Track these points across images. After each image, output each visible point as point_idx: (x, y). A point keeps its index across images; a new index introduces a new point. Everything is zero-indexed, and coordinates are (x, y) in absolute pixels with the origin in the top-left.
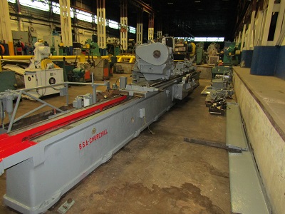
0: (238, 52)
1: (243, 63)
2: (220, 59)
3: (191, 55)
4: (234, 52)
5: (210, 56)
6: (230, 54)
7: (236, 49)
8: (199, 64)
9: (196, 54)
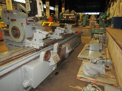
0: (108, 19)
1: (112, 26)
2: (97, 23)
3: (79, 21)
4: (106, 19)
5: (91, 21)
6: (103, 20)
7: (107, 17)
8: (84, 26)
9: (82, 20)
